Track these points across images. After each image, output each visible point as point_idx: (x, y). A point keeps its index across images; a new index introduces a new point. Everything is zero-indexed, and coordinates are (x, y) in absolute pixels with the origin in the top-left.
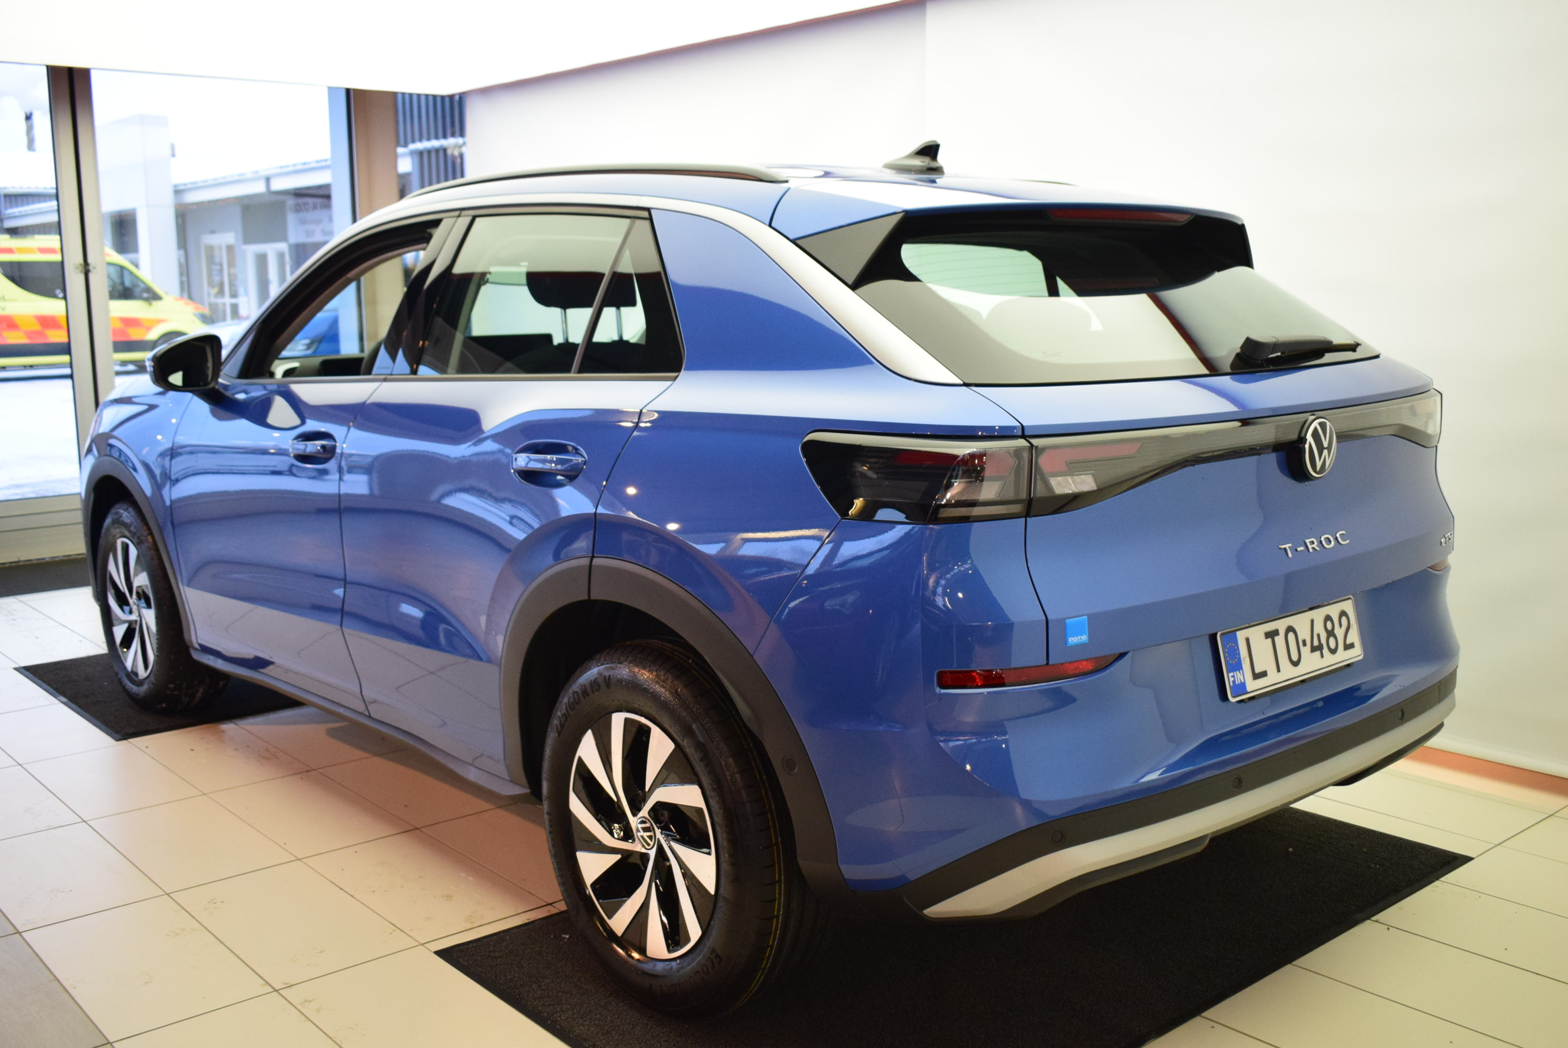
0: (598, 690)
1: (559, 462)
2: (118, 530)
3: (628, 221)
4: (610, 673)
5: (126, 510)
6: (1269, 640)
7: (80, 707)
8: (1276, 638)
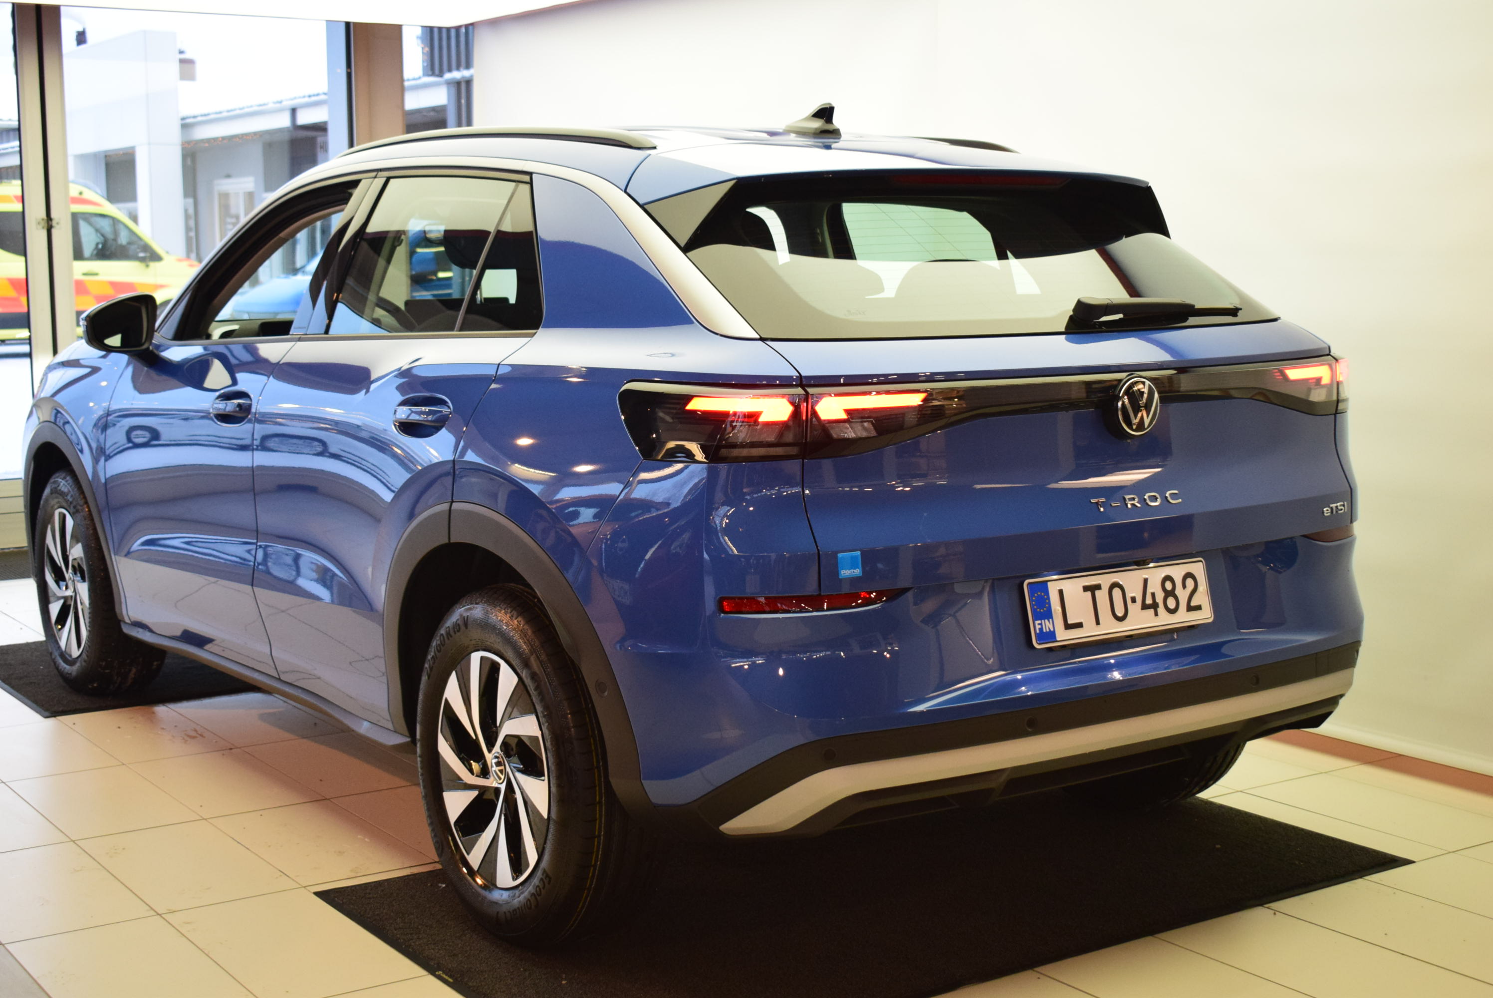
0: (458, 631)
1: (430, 413)
2: (56, 500)
3: (514, 184)
4: (468, 614)
5: (64, 478)
6: (1089, 594)
7: (13, 687)
8: (1097, 593)
